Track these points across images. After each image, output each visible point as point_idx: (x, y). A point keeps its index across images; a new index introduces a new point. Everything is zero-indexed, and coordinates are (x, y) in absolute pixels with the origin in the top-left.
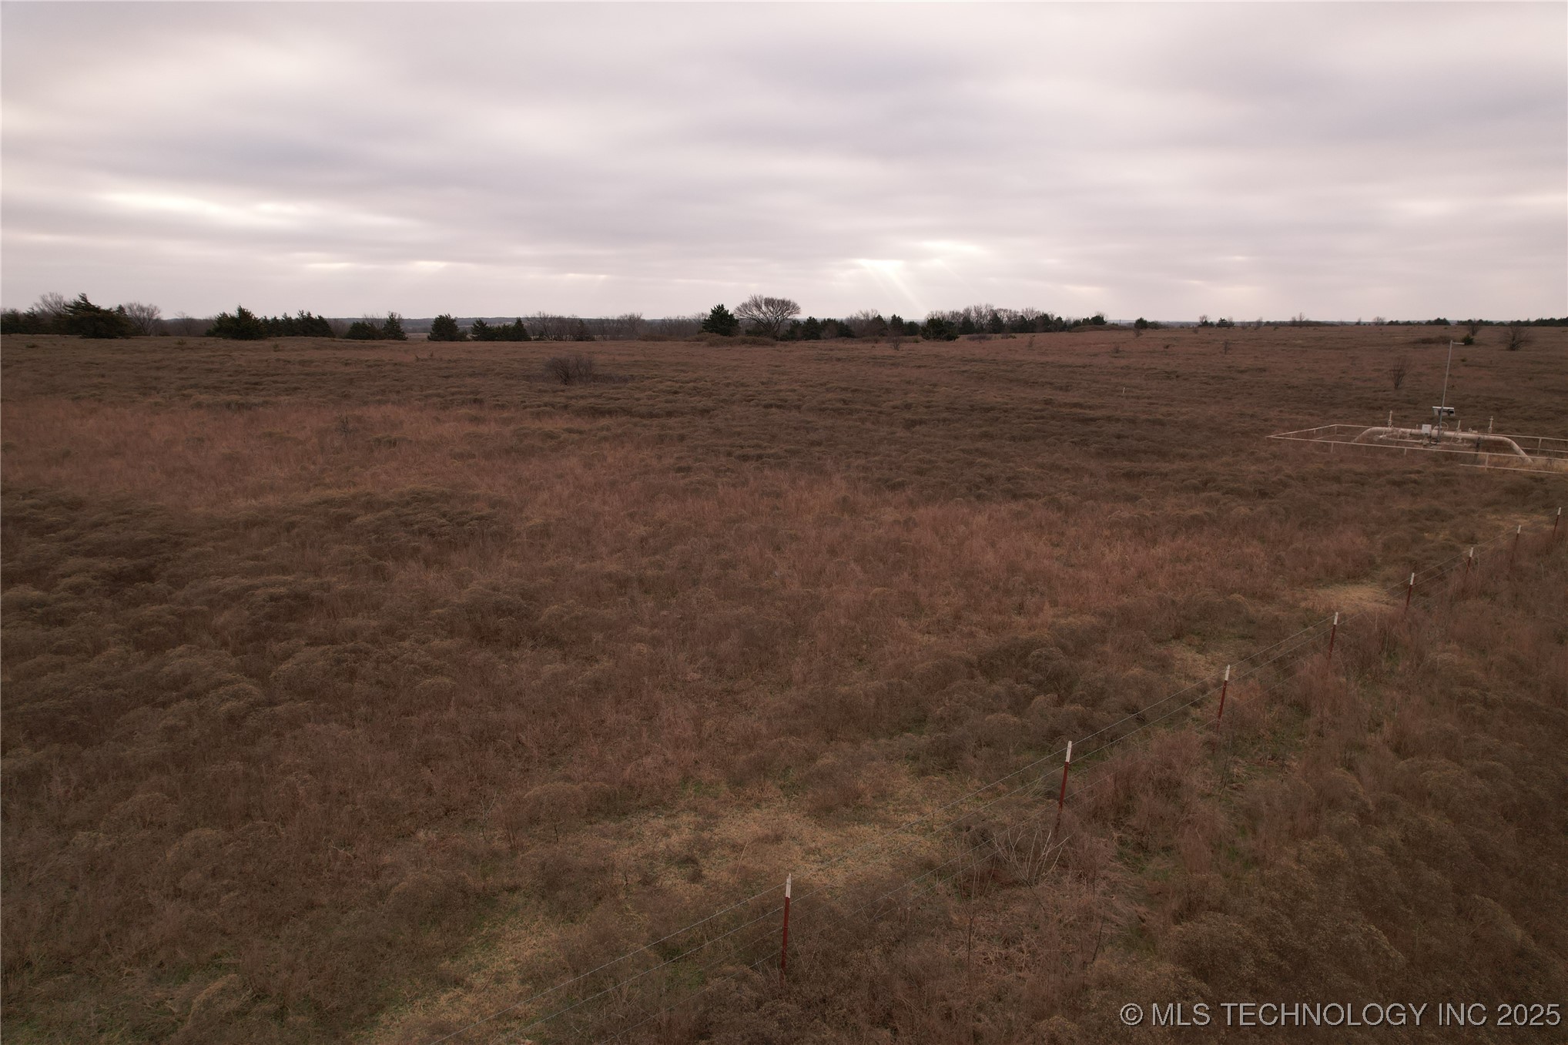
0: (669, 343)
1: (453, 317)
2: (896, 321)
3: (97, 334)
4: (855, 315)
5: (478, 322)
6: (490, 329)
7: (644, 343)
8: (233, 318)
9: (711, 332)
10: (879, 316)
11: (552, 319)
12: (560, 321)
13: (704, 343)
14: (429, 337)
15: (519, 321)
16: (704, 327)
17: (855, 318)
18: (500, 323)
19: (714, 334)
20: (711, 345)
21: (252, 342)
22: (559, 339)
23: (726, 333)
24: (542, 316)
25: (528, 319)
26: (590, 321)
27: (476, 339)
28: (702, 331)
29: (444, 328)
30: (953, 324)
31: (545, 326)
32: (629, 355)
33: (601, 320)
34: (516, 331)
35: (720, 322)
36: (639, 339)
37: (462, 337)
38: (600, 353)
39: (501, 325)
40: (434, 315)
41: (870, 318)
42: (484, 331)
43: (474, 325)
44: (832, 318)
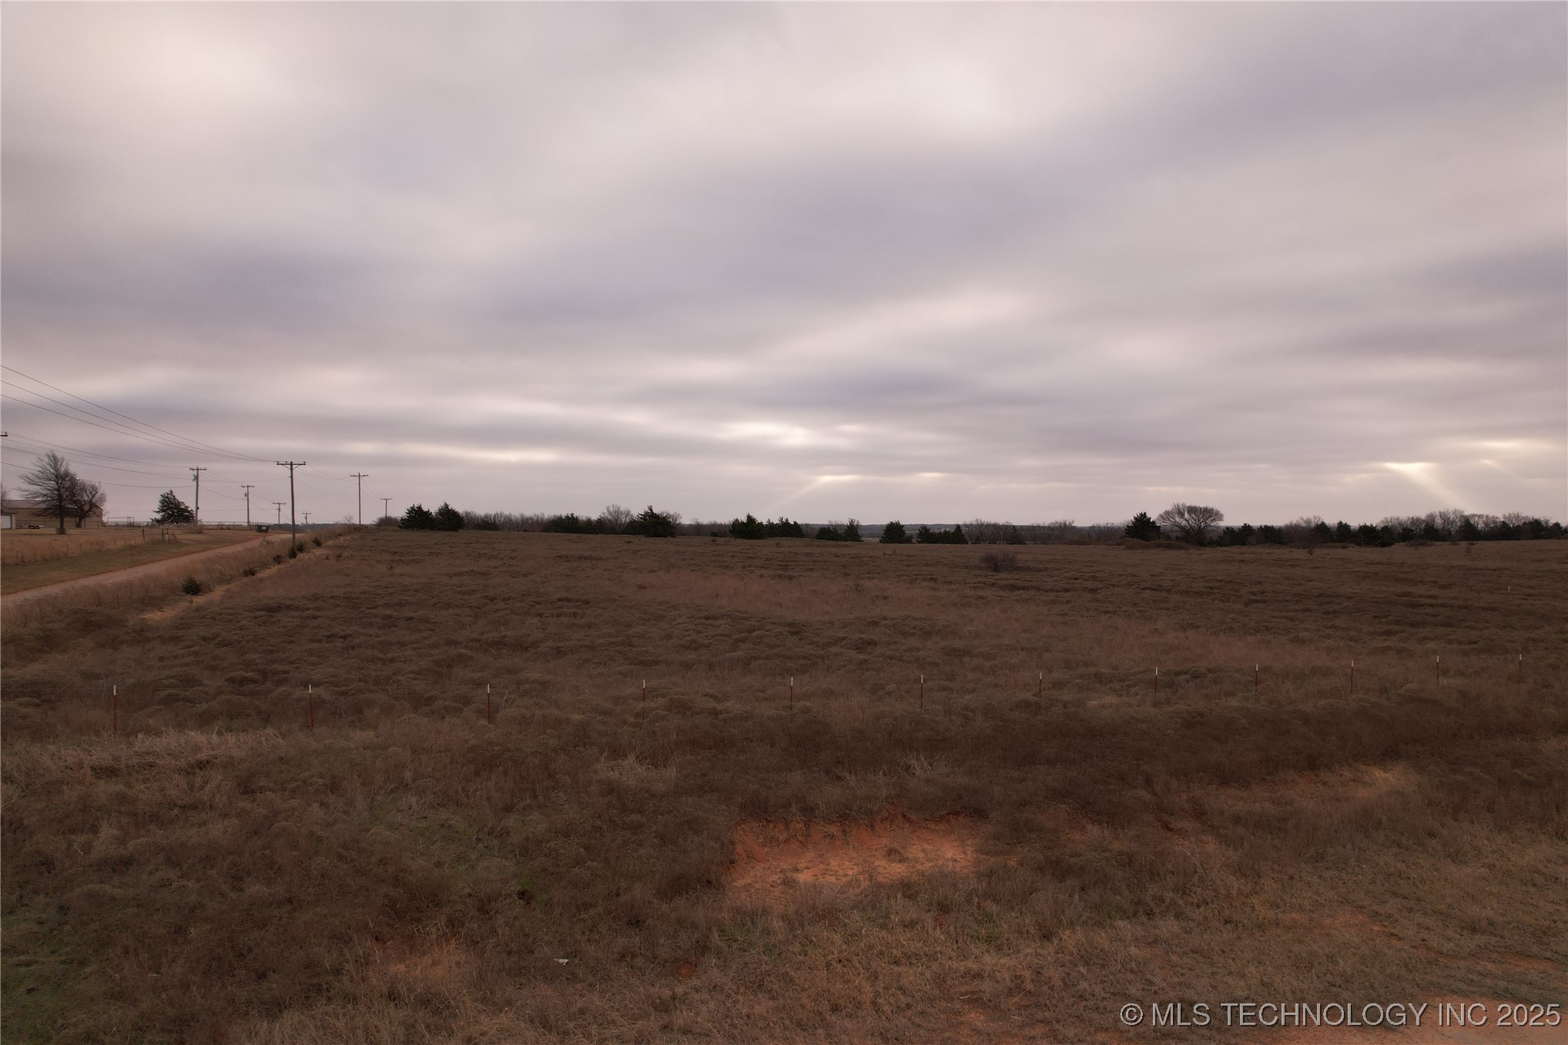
0: (1092, 546)
1: (902, 523)
2: (1343, 528)
3: (656, 535)
4: (1295, 522)
5: (922, 528)
6: (932, 534)
7: (1069, 546)
8: (743, 523)
9: (1133, 537)
10: (1323, 523)
11: (988, 526)
12: (995, 527)
13: (1122, 547)
14: (880, 541)
15: (958, 527)
16: (1126, 533)
17: (1295, 525)
18: (939, 529)
19: (1135, 539)
20: (1128, 548)
21: (756, 541)
22: (993, 542)
23: (1144, 538)
24: (979, 522)
25: (966, 526)
26: (1022, 527)
27: (919, 542)
28: (1125, 537)
29: (894, 533)
30: (1412, 531)
31: (981, 532)
32: (1050, 555)
33: (1033, 526)
34: (955, 536)
35: (1142, 527)
36: (1065, 543)
37: (909, 540)
38: (1024, 554)
39: (943, 530)
40: (886, 522)
41: (1313, 525)
42: (926, 534)
43: (919, 530)
44: (1269, 524)
